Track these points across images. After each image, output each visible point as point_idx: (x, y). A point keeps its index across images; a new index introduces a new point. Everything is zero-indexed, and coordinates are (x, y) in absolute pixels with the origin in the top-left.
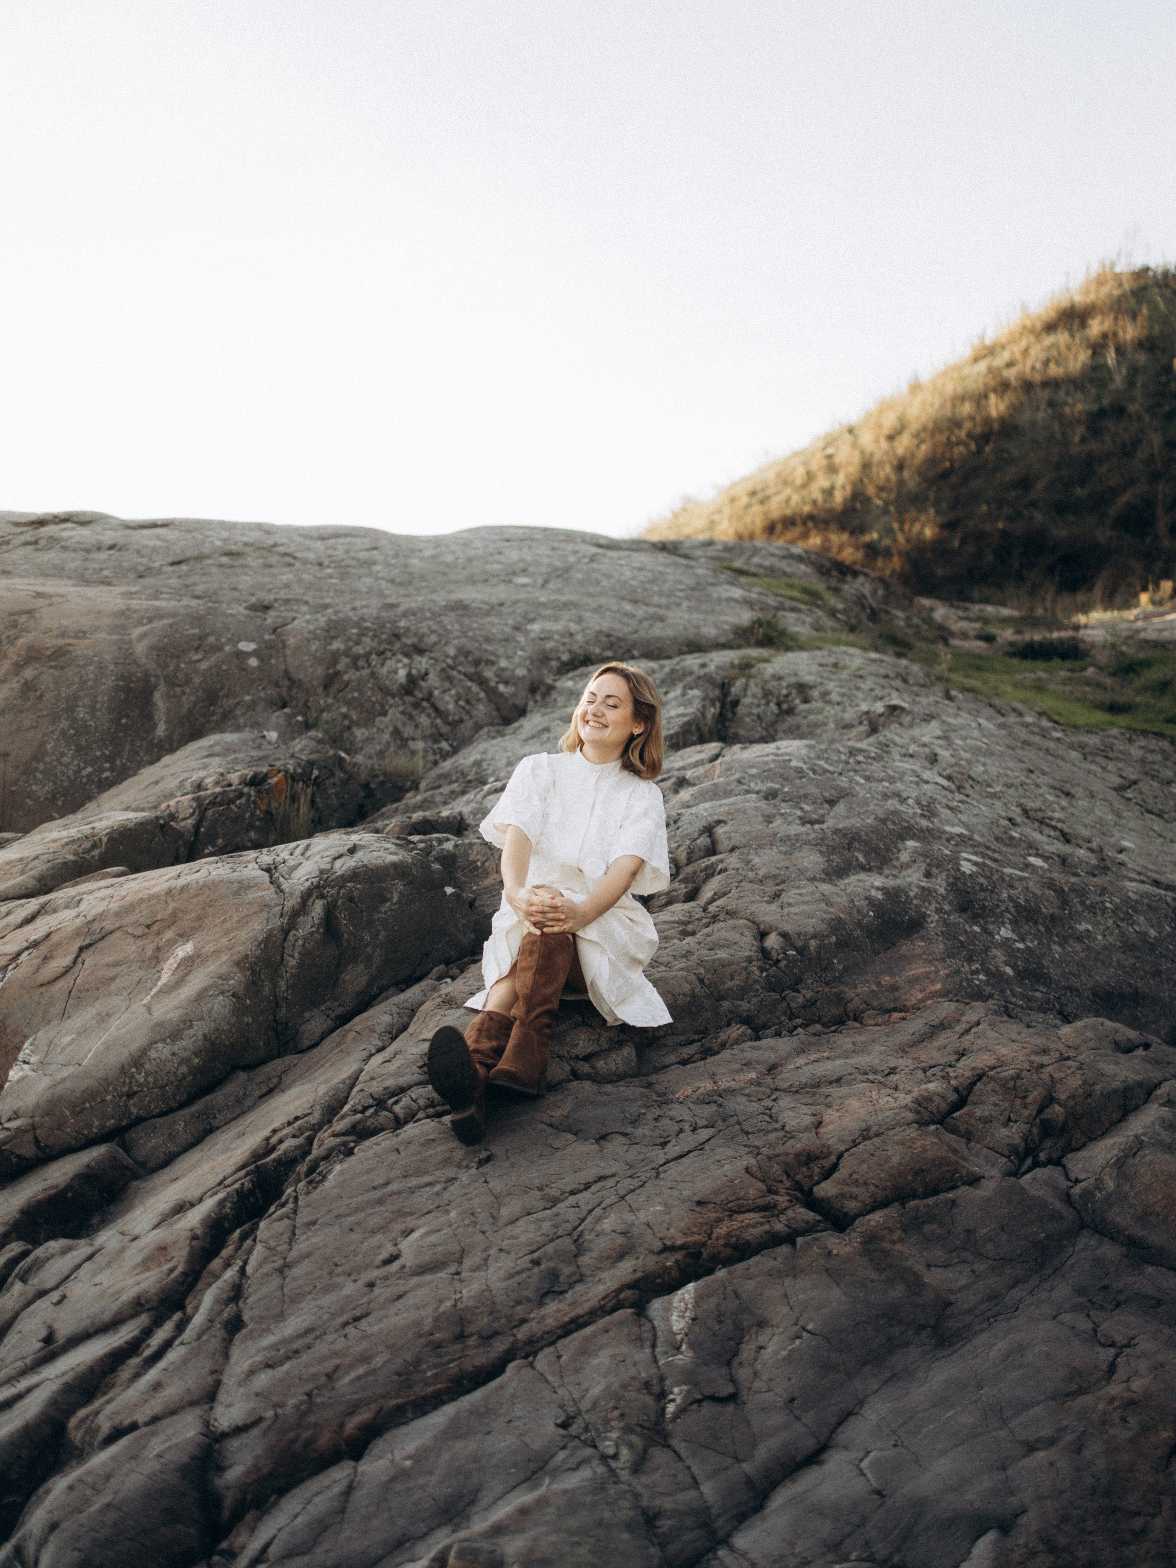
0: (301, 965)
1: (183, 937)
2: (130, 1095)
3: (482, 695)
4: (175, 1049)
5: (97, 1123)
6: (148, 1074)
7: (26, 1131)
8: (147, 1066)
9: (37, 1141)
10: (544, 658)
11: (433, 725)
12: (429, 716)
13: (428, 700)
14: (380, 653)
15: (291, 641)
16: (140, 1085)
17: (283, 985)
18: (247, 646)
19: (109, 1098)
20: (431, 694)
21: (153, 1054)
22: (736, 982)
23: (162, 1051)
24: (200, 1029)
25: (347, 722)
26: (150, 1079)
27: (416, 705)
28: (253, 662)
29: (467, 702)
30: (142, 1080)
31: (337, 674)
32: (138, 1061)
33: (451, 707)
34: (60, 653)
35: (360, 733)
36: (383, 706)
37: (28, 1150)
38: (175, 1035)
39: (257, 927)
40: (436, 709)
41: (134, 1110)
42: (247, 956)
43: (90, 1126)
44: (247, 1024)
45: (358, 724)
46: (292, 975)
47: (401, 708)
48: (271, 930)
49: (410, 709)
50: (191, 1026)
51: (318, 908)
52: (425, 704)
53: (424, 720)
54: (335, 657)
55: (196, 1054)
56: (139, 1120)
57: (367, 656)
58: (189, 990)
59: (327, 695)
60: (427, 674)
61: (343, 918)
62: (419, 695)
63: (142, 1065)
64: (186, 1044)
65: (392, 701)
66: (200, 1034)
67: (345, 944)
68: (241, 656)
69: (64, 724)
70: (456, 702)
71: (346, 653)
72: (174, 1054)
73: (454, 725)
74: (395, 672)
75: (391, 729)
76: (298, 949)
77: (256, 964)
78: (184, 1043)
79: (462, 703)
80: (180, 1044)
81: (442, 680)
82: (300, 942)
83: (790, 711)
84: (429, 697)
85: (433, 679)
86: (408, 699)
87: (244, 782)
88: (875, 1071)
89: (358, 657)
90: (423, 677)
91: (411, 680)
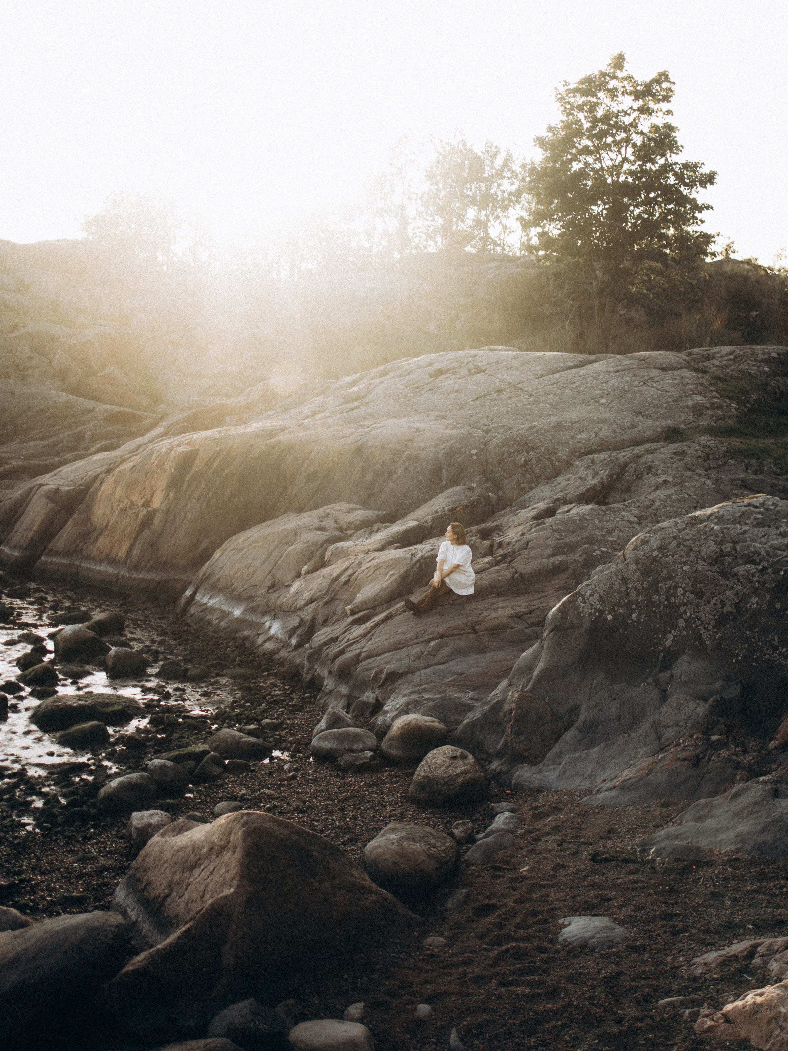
1: (392, 569)
3: (551, 466)
10: (573, 453)
11: (530, 478)
12: (530, 474)
13: (530, 469)
14: (518, 451)
15: (490, 448)
18: (474, 452)
20: (532, 467)
23: (382, 593)
24: (390, 589)
27: (526, 471)
28: (475, 457)
29: (544, 469)
31: (503, 460)
32: (377, 595)
33: (538, 471)
34: (417, 457)
35: (506, 481)
36: (515, 471)
37: (357, 610)
38: (384, 591)
39: (405, 568)
40: (533, 472)
45: (506, 478)
47: (521, 472)
49: (524, 472)
51: (418, 565)
53: (528, 476)
54: (504, 453)
56: (377, 606)
57: (514, 452)
58: (389, 581)
59: (498, 468)
61: (423, 567)
62: (528, 467)
64: (387, 592)
65: (518, 470)
68: (472, 455)
69: (415, 481)
70: (540, 469)
71: (508, 451)
73: (538, 478)
74: (522, 458)
79: (542, 469)
81: (537, 461)
83: (640, 478)
85: (534, 461)
86: (524, 469)
87: (449, 510)
88: (516, 606)
89: (511, 453)
90: (530, 461)
91: (526, 462)
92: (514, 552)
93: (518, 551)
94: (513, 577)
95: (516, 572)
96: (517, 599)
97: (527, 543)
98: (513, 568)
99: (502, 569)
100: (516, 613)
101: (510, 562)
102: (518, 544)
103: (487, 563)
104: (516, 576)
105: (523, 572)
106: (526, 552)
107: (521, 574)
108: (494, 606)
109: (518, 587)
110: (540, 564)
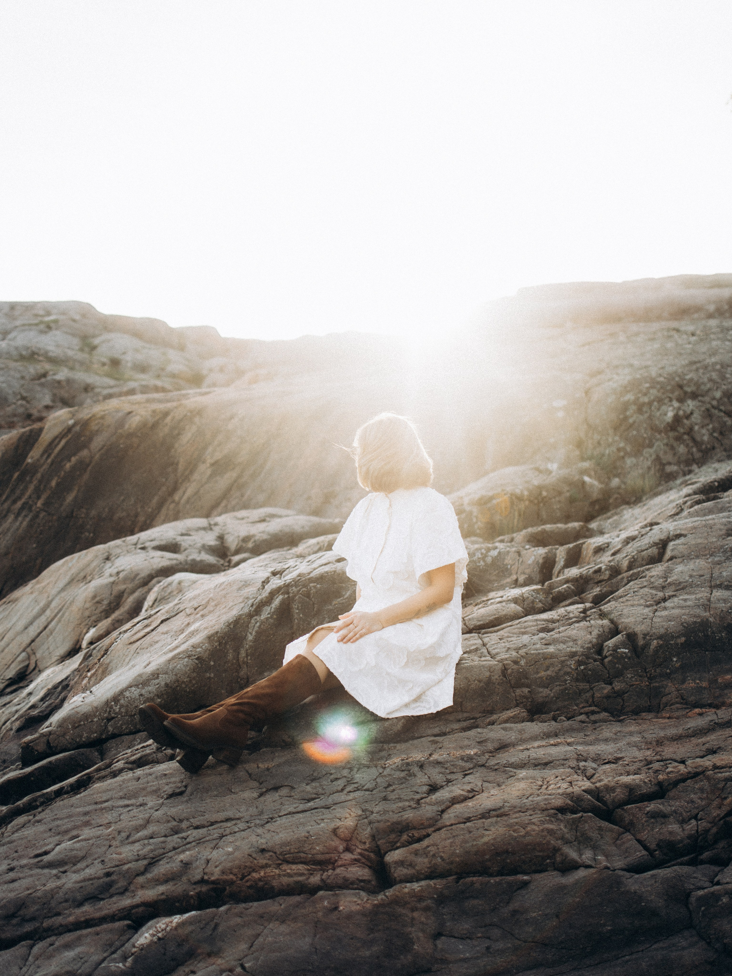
0: (256, 640)
1: (202, 617)
2: (109, 720)
4: (143, 692)
5: (85, 735)
6: (122, 706)
7: (45, 736)
8: (122, 701)
9: (48, 742)
11: (689, 453)
12: (687, 446)
13: (688, 434)
14: (661, 401)
16: (116, 713)
17: (243, 653)
18: (558, 404)
19: (95, 720)
20: (691, 429)
21: (127, 694)
22: (549, 673)
23: (135, 692)
24: (163, 680)
25: (622, 454)
26: (123, 710)
27: (678, 439)
28: (561, 415)
29: (721, 433)
30: (118, 710)
31: (626, 418)
32: (117, 698)
33: (706, 438)
36: (651, 441)
38: (145, 683)
39: (234, 613)
40: (694, 440)
41: (110, 729)
42: (217, 632)
43: (81, 736)
44: (209, 678)
45: (630, 455)
46: (251, 647)
47: (665, 441)
48: (241, 615)
49: (672, 441)
50: (158, 678)
51: (277, 602)
52: (686, 437)
53: (682, 449)
54: (627, 406)
55: (158, 696)
56: (114, 736)
57: (650, 404)
59: (615, 435)
60: (692, 413)
61: (296, 608)
62: (682, 430)
63: (119, 701)
64: (152, 688)
65: (658, 436)
66: (163, 683)
67: (295, 627)
68: (554, 410)
70: (711, 434)
71: (635, 403)
72: (141, 695)
74: (666, 414)
75: (654, 457)
76: (256, 629)
77: (223, 638)
78: (150, 688)
79: (715, 435)
80: (147, 689)
81: (703, 417)
82: (258, 624)
84: (691, 430)
85: (696, 418)
86: (671, 434)
88: (597, 759)
89: (644, 404)
90: (688, 416)
91: (677, 419)
92: (615, 571)
93: (630, 568)
94: (599, 648)
95: (615, 631)
96: (607, 731)
97: (663, 544)
98: (602, 615)
99: (567, 620)
100: (595, 793)
101: (598, 601)
102: (631, 549)
103: (515, 601)
104: (610, 643)
105: (639, 629)
106: (657, 570)
107: (631, 637)
108: (504, 757)
109: (618, 686)
110: (707, 606)
